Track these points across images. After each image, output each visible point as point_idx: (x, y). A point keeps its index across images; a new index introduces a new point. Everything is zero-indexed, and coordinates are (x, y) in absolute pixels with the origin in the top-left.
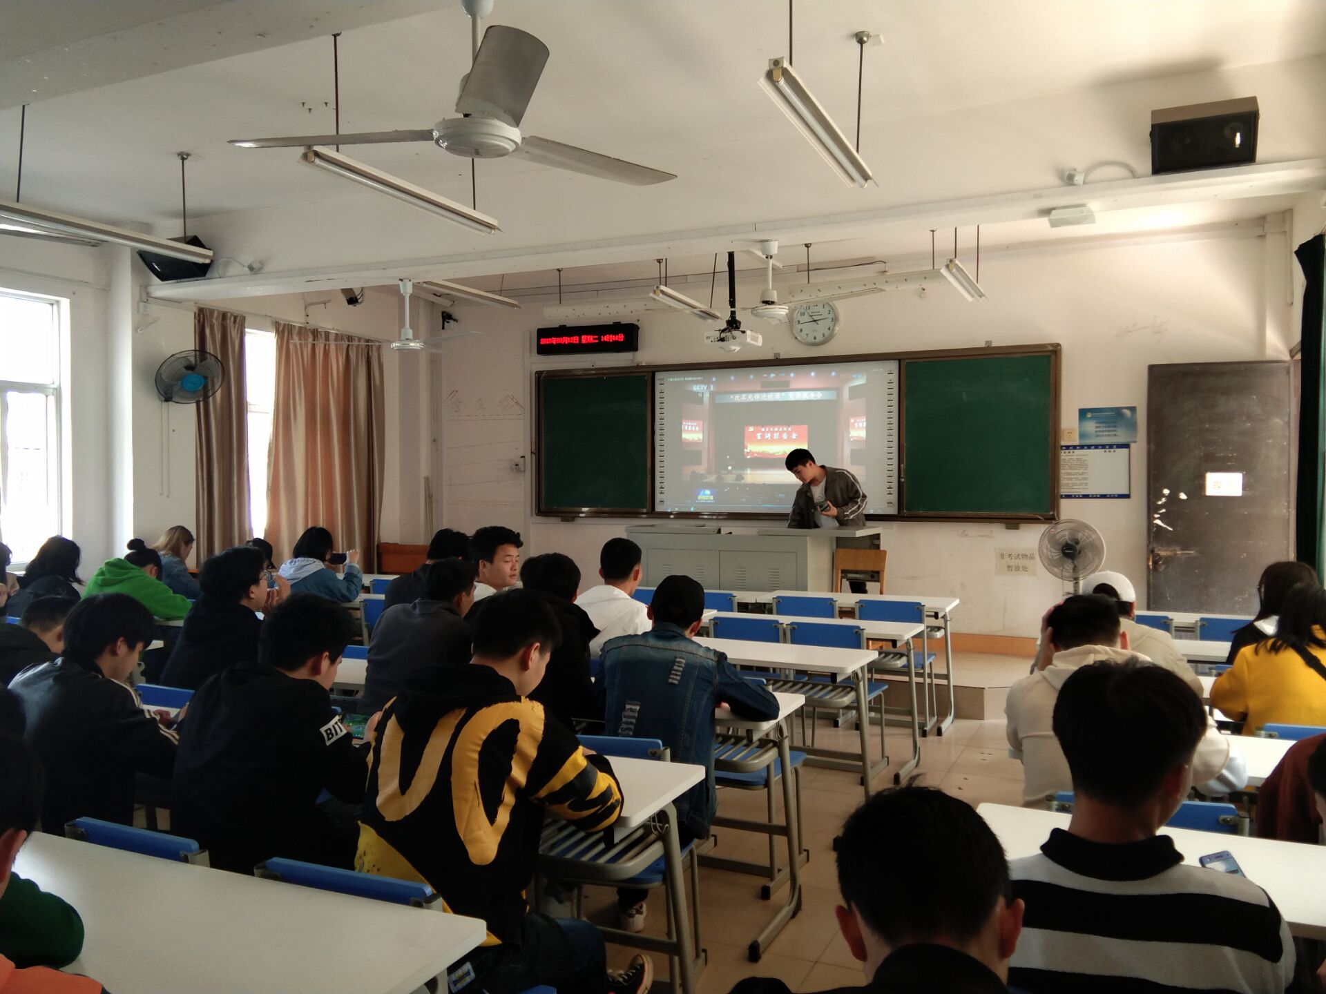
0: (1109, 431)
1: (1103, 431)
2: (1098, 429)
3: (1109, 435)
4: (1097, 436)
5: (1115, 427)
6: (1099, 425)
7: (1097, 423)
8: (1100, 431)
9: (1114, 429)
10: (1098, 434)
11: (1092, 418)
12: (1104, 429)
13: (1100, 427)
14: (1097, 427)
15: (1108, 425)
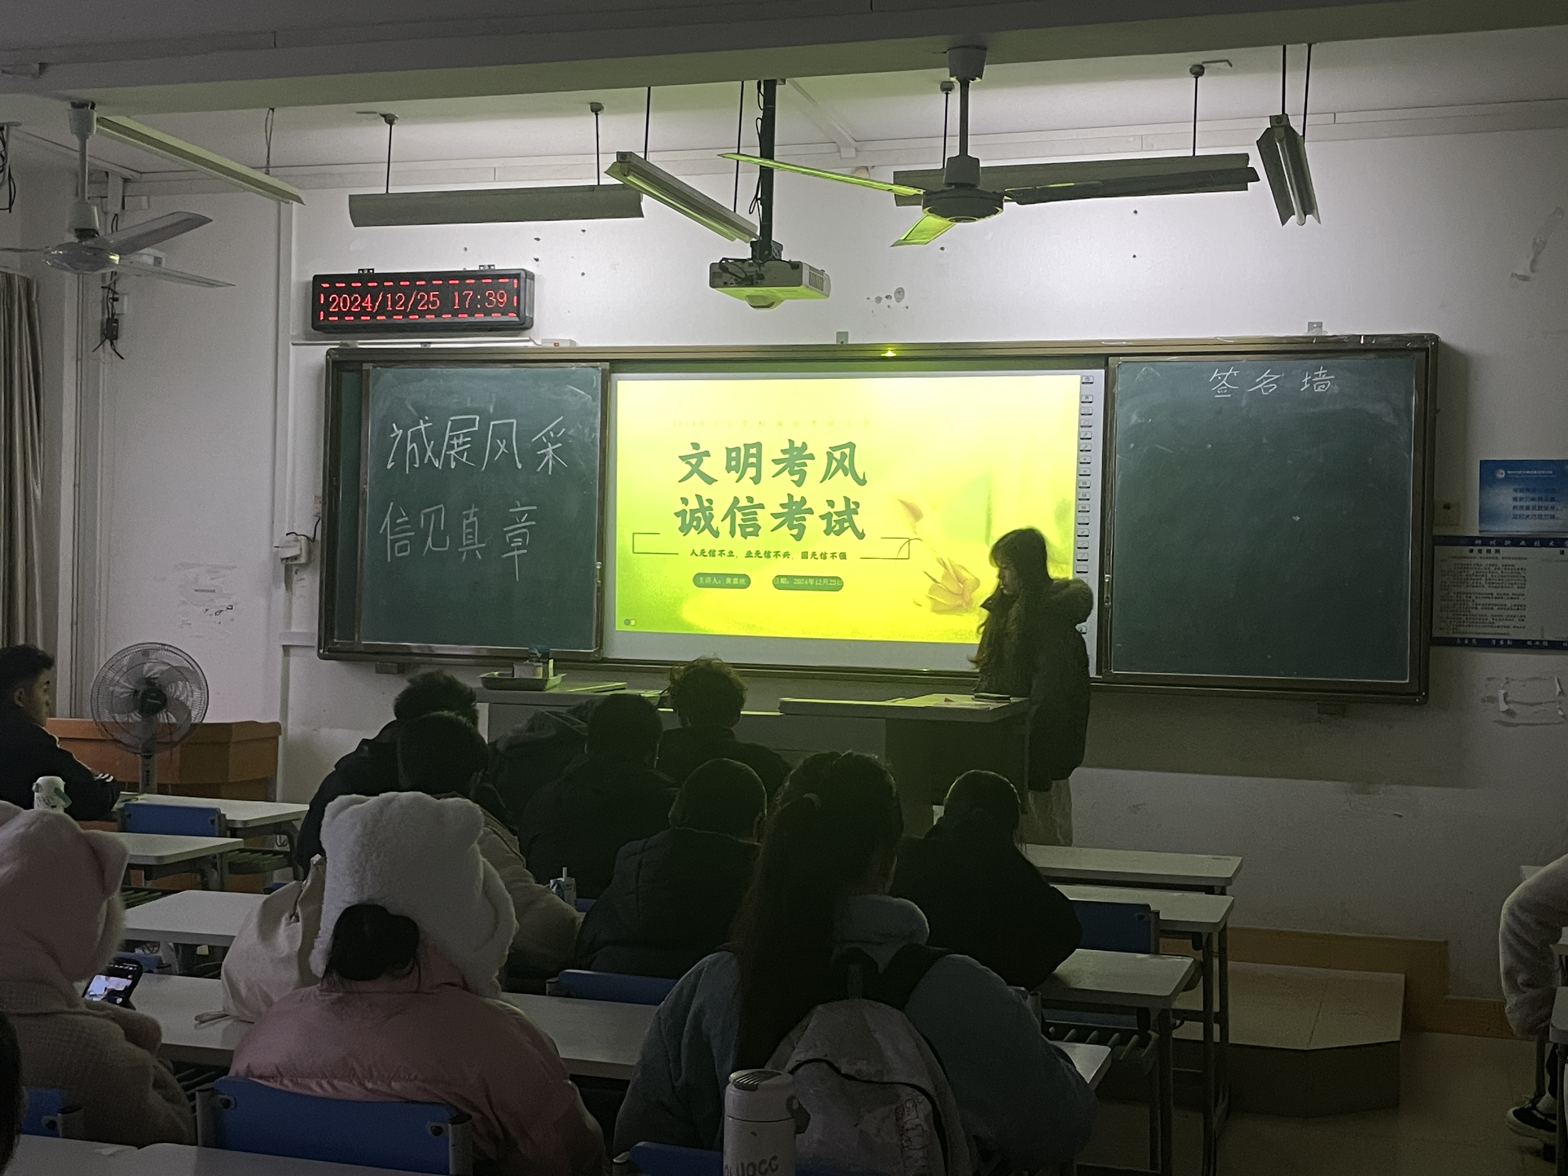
0: (1540, 508)
1: (1528, 508)
2: (1518, 503)
3: (1540, 517)
4: (1515, 517)
5: (1553, 500)
6: (1519, 495)
7: (1515, 490)
8: (1521, 508)
9: (1550, 504)
10: (1518, 512)
11: (1507, 480)
12: (1531, 503)
13: (1521, 499)
14: (1515, 499)
15: (1536, 495)
